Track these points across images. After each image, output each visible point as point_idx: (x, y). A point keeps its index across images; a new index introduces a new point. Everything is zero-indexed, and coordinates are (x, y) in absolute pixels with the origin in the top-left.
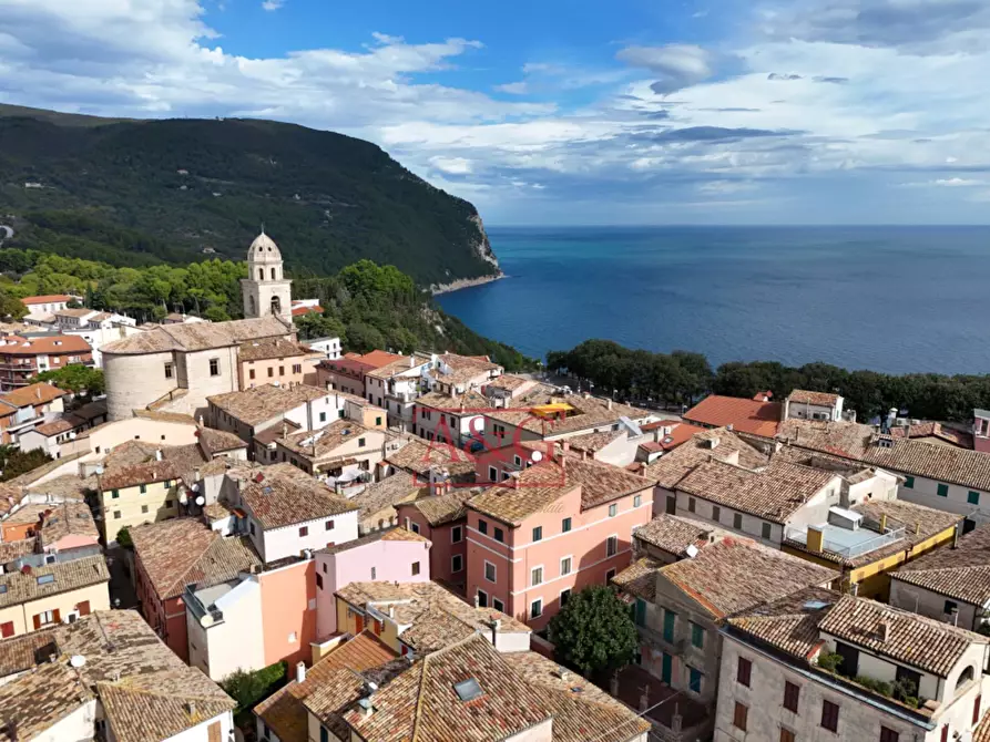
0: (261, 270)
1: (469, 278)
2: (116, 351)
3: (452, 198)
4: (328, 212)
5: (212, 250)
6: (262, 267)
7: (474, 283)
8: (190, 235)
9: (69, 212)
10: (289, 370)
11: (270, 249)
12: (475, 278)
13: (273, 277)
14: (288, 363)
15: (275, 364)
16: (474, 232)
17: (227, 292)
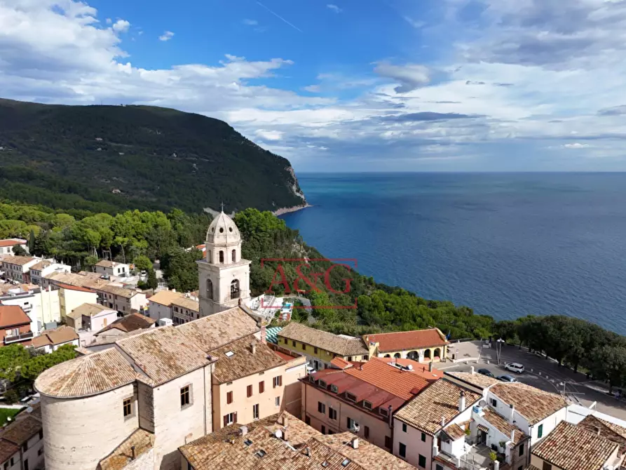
0: (221, 253)
1: (287, 207)
2: (60, 394)
3: (275, 156)
4: (195, 165)
5: (118, 191)
6: (223, 249)
7: (291, 210)
8: (104, 181)
9: (22, 166)
10: (268, 385)
11: (231, 230)
12: (291, 207)
13: (234, 258)
14: (268, 376)
15: (254, 380)
16: (289, 177)
17: (146, 239)
